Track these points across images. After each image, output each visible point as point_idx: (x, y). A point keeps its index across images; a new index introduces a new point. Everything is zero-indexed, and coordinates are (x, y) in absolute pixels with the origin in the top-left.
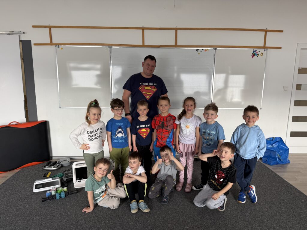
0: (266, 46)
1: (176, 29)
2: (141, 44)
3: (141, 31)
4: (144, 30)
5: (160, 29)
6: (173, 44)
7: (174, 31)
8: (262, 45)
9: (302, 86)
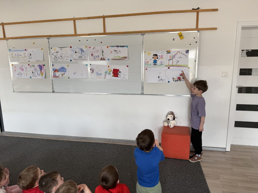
0: (200, 27)
1: (104, 17)
2: (73, 33)
3: (72, 22)
4: (75, 20)
5: (88, 18)
6: (102, 32)
7: (102, 19)
8: (195, 27)
9: (253, 71)
